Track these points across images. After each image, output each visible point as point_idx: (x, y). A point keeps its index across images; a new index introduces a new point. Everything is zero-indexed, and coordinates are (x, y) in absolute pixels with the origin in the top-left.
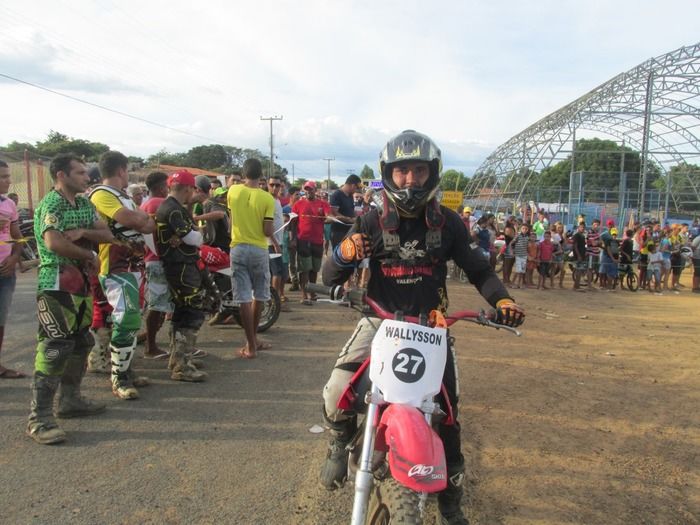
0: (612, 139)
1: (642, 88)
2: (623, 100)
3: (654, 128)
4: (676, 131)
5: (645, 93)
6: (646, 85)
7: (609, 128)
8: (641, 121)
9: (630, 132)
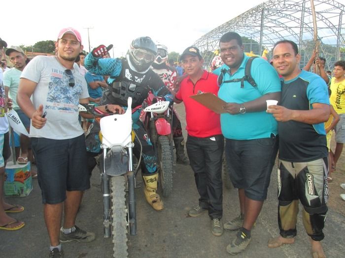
0: (246, 36)
1: (259, 14)
2: (251, 19)
3: (265, 31)
4: (273, 33)
5: (261, 16)
6: (261, 13)
7: (245, 31)
8: (259, 29)
9: (254, 33)
